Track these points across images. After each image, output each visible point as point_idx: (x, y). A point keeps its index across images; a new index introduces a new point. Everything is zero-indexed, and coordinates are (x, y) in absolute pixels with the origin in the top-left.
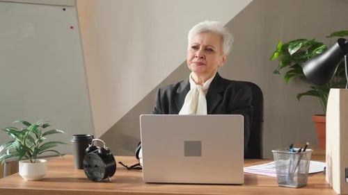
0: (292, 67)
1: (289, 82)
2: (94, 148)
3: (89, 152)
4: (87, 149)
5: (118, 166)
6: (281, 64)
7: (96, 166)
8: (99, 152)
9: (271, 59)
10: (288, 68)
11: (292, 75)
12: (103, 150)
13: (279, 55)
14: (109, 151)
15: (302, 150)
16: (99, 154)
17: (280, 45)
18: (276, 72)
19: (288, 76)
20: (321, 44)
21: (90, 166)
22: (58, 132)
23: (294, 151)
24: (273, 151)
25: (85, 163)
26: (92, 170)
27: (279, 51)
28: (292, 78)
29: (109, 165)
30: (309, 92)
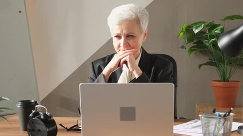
0: (195, 43)
1: (191, 55)
2: (37, 114)
3: (32, 117)
4: (31, 115)
5: (59, 127)
6: (187, 41)
7: (39, 130)
8: (42, 117)
9: (178, 37)
10: (191, 44)
11: (194, 50)
12: (45, 115)
13: (184, 34)
14: (50, 117)
15: (227, 114)
16: (42, 120)
17: (184, 26)
18: (183, 47)
19: (191, 50)
20: (219, 25)
21: (33, 130)
22: (3, 100)
23: (220, 116)
24: (200, 115)
25: (29, 127)
26: (35, 133)
27: (184, 31)
28: (193, 52)
29: (51, 129)
30: (208, 62)
